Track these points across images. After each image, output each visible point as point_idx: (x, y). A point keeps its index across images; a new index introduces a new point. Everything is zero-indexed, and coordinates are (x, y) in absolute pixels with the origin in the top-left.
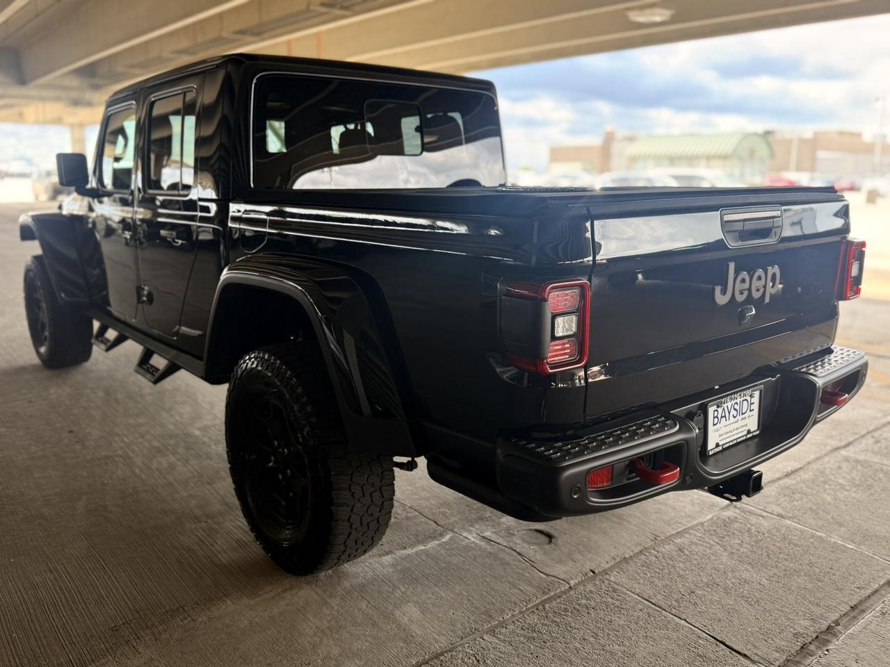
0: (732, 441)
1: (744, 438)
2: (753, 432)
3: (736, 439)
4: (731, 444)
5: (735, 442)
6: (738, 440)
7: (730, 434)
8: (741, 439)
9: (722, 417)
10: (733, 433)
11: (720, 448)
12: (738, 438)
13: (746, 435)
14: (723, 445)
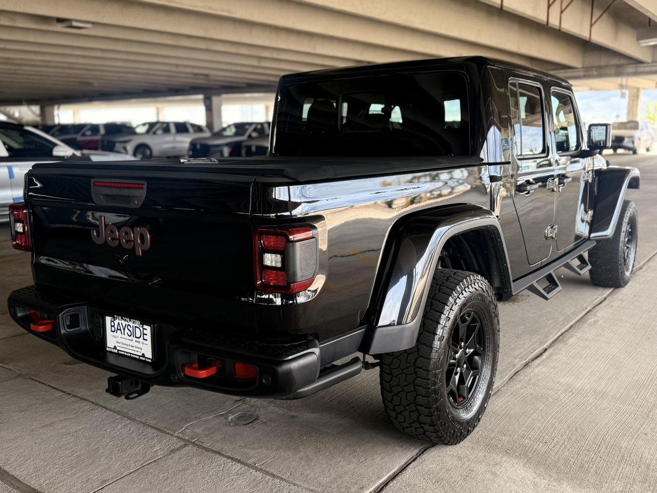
0: (127, 353)
1: (138, 357)
2: (146, 358)
3: (131, 354)
4: (126, 354)
5: (129, 355)
6: (132, 356)
7: (126, 346)
8: (135, 356)
9: (118, 329)
10: (128, 347)
11: (116, 351)
12: (133, 354)
13: (140, 356)
14: (118, 350)
